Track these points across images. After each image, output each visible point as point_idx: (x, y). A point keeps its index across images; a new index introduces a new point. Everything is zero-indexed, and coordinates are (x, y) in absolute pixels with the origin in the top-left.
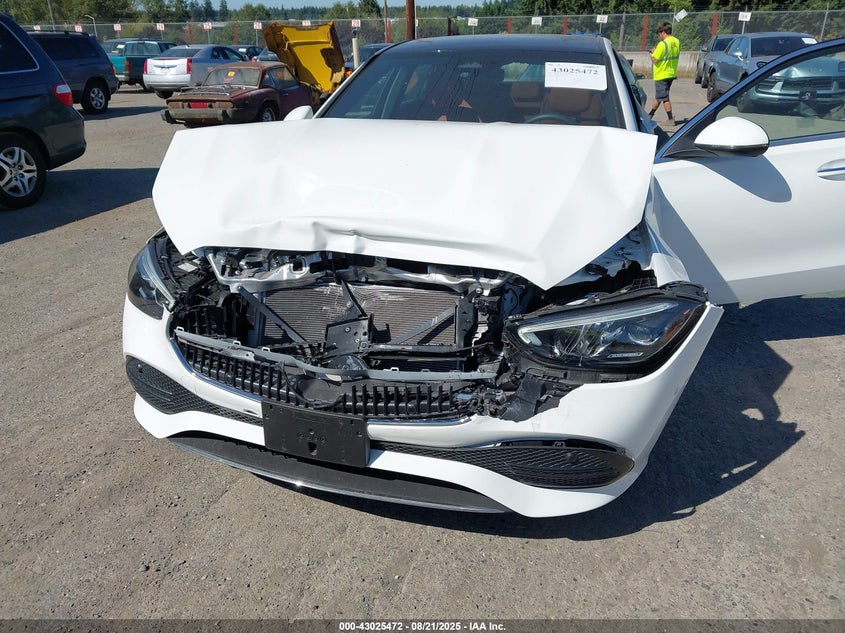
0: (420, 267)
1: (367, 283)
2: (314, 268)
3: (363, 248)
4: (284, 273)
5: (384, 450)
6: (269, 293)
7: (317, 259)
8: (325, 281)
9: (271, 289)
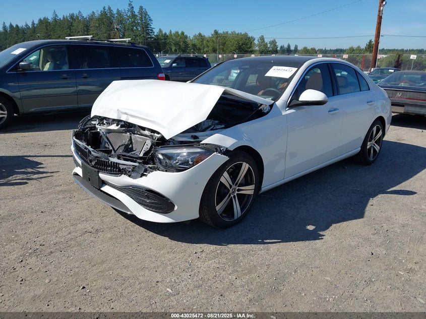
0: (144, 129)
1: (137, 134)
2: (122, 126)
3: (128, 119)
4: (114, 127)
5: (106, 184)
6: (109, 133)
7: (123, 123)
8: (126, 132)
9: (110, 131)
